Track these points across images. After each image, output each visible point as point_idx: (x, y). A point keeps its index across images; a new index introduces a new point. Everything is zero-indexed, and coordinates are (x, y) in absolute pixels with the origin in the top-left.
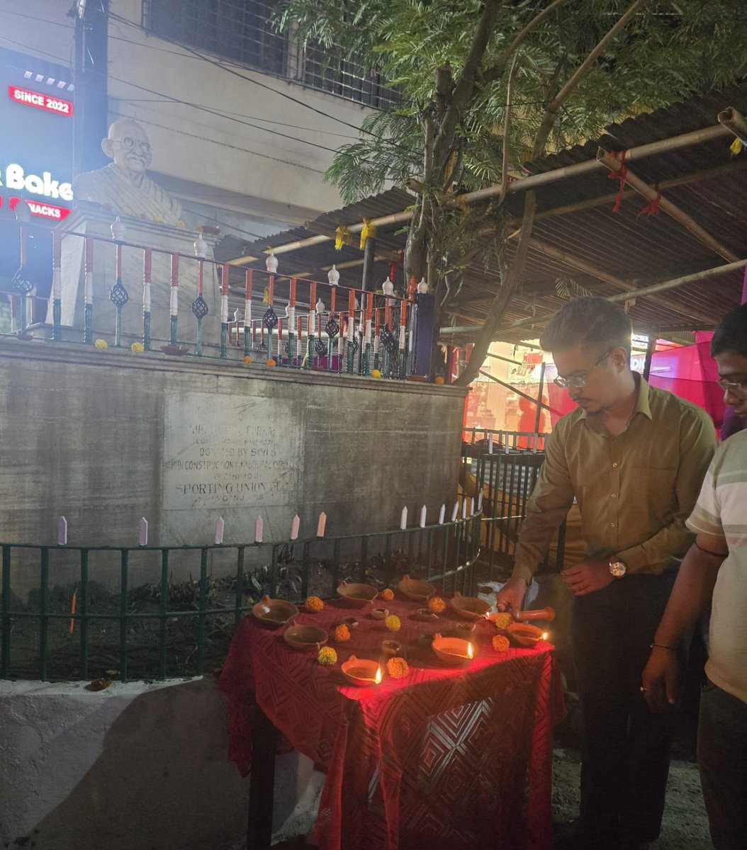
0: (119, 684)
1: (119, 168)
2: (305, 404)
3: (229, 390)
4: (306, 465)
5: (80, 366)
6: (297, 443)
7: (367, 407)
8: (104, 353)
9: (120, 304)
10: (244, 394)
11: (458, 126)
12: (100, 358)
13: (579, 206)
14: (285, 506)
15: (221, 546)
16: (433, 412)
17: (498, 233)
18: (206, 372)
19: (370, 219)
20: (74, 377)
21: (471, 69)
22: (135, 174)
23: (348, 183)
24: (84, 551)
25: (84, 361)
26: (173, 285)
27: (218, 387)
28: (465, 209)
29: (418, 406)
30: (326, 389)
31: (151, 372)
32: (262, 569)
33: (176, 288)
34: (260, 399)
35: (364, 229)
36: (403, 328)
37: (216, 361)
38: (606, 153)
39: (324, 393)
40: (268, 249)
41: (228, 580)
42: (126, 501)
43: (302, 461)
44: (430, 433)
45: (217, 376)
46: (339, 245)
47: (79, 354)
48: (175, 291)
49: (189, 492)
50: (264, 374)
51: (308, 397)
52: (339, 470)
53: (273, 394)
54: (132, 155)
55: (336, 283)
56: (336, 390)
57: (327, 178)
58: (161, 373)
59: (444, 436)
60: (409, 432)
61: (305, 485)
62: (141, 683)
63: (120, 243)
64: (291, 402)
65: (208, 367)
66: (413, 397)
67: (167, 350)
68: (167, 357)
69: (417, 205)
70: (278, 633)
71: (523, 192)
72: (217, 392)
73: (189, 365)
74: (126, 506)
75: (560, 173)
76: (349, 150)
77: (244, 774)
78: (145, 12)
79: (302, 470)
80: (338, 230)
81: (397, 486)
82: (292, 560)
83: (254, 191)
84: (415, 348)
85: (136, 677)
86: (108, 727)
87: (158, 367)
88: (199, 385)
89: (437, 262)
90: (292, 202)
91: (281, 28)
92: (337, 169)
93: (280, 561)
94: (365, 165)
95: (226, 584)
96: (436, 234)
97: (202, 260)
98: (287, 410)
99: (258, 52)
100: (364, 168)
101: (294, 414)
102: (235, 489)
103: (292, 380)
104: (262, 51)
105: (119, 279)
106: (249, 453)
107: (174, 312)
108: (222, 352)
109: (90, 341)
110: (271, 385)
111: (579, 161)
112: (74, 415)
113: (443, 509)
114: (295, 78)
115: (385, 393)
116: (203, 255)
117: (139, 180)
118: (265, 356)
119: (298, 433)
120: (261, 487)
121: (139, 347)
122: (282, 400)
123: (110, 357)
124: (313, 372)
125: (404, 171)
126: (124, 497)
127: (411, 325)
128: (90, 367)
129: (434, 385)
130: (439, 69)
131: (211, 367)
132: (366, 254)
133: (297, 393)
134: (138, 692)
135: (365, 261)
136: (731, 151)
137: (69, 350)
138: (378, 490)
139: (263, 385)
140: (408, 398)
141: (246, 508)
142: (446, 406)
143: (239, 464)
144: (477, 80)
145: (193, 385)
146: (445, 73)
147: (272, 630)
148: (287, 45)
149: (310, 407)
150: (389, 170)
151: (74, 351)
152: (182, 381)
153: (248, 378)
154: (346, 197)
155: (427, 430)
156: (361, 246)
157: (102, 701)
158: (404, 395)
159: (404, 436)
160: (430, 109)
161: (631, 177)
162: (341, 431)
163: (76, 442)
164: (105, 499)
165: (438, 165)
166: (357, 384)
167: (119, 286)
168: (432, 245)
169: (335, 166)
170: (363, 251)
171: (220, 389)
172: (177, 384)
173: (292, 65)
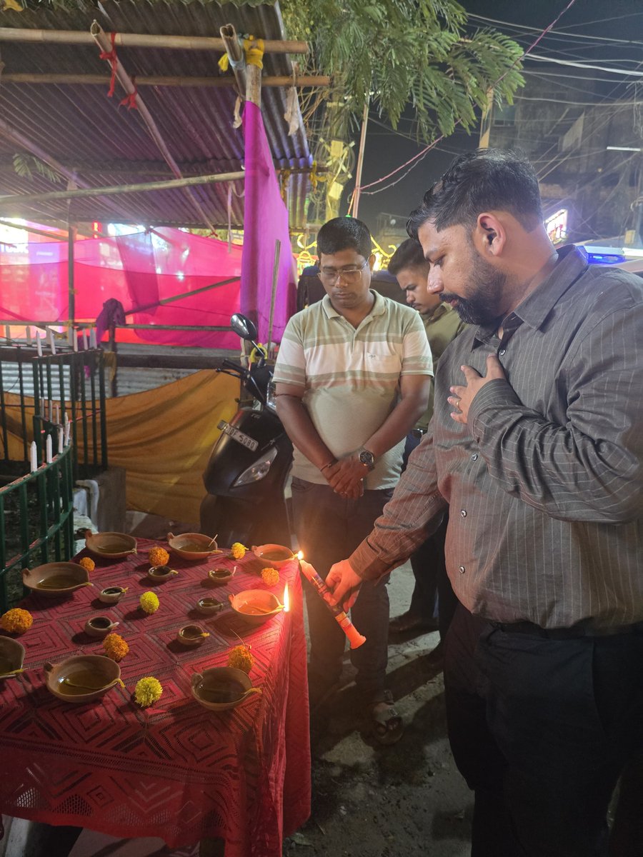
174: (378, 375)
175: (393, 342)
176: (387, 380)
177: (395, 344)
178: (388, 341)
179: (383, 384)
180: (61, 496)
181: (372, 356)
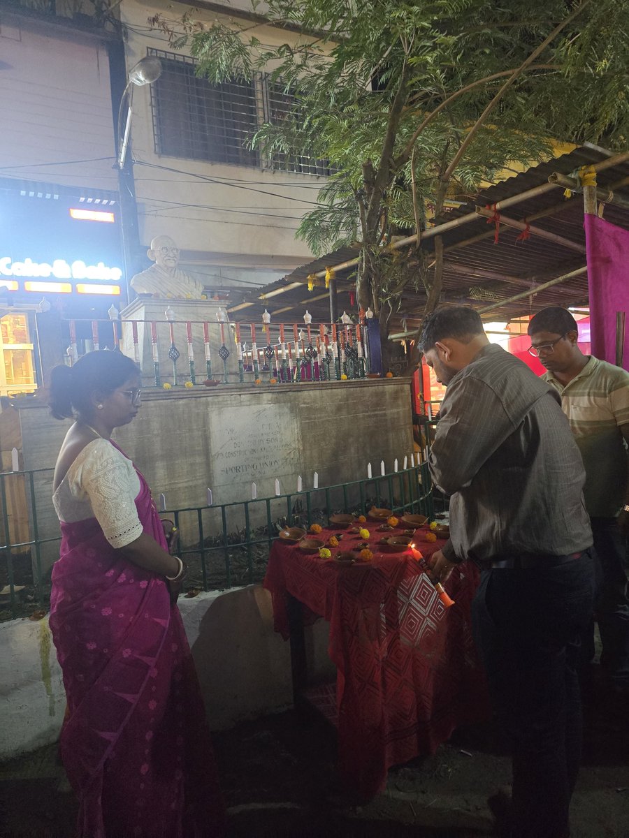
0: (204, 593)
1: (160, 267)
2: (298, 405)
3: (248, 403)
4: (304, 446)
5: (156, 402)
6: (296, 430)
7: (340, 401)
8: (170, 392)
9: (175, 359)
10: (259, 404)
11: (382, 200)
12: (168, 395)
13: (476, 239)
14: (292, 474)
15: (255, 501)
16: (387, 397)
17: (420, 265)
18: (233, 393)
19: (330, 267)
20: (153, 409)
21: (386, 161)
22: (170, 269)
23: (313, 238)
24: (176, 513)
25: (158, 398)
26: (206, 342)
27: (241, 402)
28: (394, 253)
29: (376, 394)
30: (311, 392)
31: (198, 399)
32: (283, 519)
33: (208, 343)
34: (268, 406)
35: (327, 274)
36: (359, 343)
37: (238, 386)
38: (481, 208)
39: (311, 396)
40: (261, 296)
41: (261, 529)
42: (191, 483)
43: (301, 442)
44: (388, 412)
45: (240, 395)
46: (310, 287)
47: (155, 395)
48: (207, 345)
49: (230, 472)
50: (269, 388)
51: (300, 399)
52: (326, 445)
53: (276, 401)
54: (167, 258)
55: (310, 322)
56: (317, 392)
57: (297, 237)
58: (205, 398)
59: (398, 413)
60: (373, 413)
61: (305, 458)
62: (217, 591)
63: (171, 322)
64: (289, 405)
65: (233, 390)
66: (371, 389)
67: (207, 384)
68: (208, 388)
69: (360, 257)
70: (296, 546)
71: (432, 237)
72: (241, 405)
73: (222, 391)
74: (191, 486)
75: (455, 223)
76: (310, 216)
77: (286, 640)
78: (156, 133)
79: (301, 448)
80: (309, 277)
81: (368, 451)
82: (302, 511)
83: (246, 250)
84: (369, 355)
85: (213, 589)
86: (201, 619)
87: (203, 395)
88: (229, 402)
89: (379, 293)
90: (274, 254)
91: (253, 147)
92: (304, 230)
93: (294, 512)
94: (324, 223)
95: (259, 532)
96: (376, 275)
97: (222, 323)
98: (287, 410)
99: (238, 154)
100: (323, 226)
101: (292, 412)
102: (259, 467)
103: (288, 390)
104: (240, 153)
105: (173, 344)
106: (265, 442)
107: (209, 358)
108: (241, 378)
109: (159, 385)
110: (275, 396)
111: (467, 213)
112: (155, 432)
113: (396, 462)
114: (267, 166)
115: (352, 389)
116: (223, 320)
117: (173, 272)
118: (269, 375)
119: (296, 425)
120: (276, 463)
121: (189, 384)
122: (283, 404)
123: (174, 393)
124: (301, 383)
125: (352, 223)
126: (188, 481)
127: (365, 341)
128: (162, 401)
129: (385, 379)
130: (363, 166)
131: (235, 390)
132: (331, 291)
133: (292, 398)
134: (217, 596)
135: (330, 294)
136: (565, 196)
137: (149, 393)
138: (356, 455)
139: (269, 396)
140: (370, 390)
141: (267, 479)
142: (396, 392)
143: (260, 449)
144: (391, 168)
145: (225, 403)
146: (368, 167)
147: (292, 545)
148: (259, 162)
149: (302, 405)
150: (342, 224)
151: (153, 393)
152: (218, 402)
153: (259, 393)
154: (313, 248)
155: (385, 410)
156: (326, 286)
157: (196, 604)
158: (365, 389)
159: (369, 416)
160: (361, 195)
161: (503, 219)
162: (325, 419)
163: (157, 448)
164: (178, 483)
165: (370, 229)
166: (332, 386)
167: (174, 348)
168: (374, 283)
169: (303, 227)
170: (328, 289)
171: (242, 403)
172: (216, 404)
173: (263, 158)
174: (579, 423)
175: (594, 396)
176: (587, 427)
177: (596, 398)
178: (589, 395)
179: (582, 429)
180: (420, 485)
181: (574, 408)
